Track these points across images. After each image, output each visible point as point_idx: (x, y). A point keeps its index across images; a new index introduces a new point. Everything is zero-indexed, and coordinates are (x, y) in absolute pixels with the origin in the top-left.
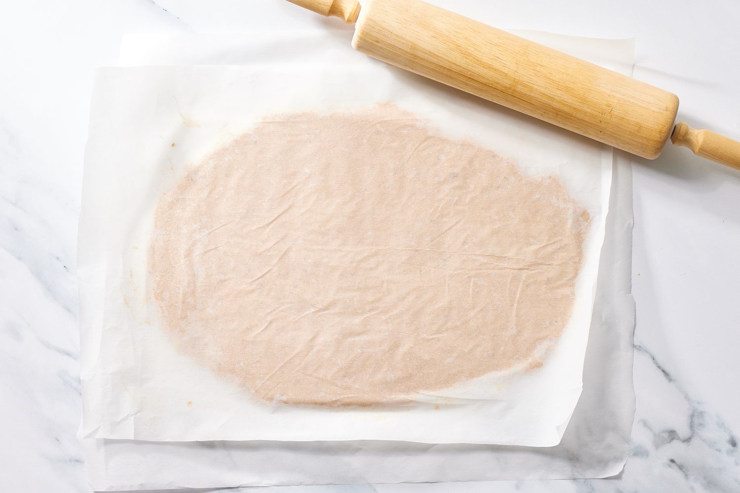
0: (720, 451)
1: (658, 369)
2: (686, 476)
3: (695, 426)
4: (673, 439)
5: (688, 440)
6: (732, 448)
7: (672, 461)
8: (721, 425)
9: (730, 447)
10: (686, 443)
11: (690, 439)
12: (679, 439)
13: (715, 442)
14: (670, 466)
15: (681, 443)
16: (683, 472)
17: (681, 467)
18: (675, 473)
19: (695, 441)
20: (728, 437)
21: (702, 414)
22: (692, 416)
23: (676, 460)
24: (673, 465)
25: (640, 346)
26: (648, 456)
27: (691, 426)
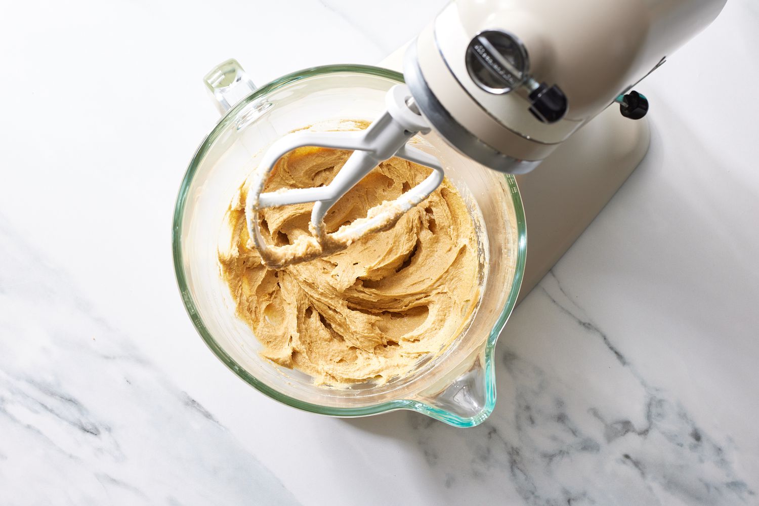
0: (682, 445)
1: (610, 351)
2: (643, 474)
3: (653, 416)
4: (627, 431)
5: (644, 433)
6: (696, 442)
7: (627, 456)
8: (683, 416)
9: (692, 441)
10: (643, 436)
11: (647, 431)
12: (634, 431)
13: (676, 436)
14: (624, 463)
15: (638, 436)
16: (640, 469)
17: (637, 464)
18: (628, 470)
19: (654, 434)
20: (689, 429)
21: (660, 402)
22: (649, 405)
23: (631, 455)
24: (627, 461)
25: (589, 324)
26: (598, 450)
27: (649, 417)
